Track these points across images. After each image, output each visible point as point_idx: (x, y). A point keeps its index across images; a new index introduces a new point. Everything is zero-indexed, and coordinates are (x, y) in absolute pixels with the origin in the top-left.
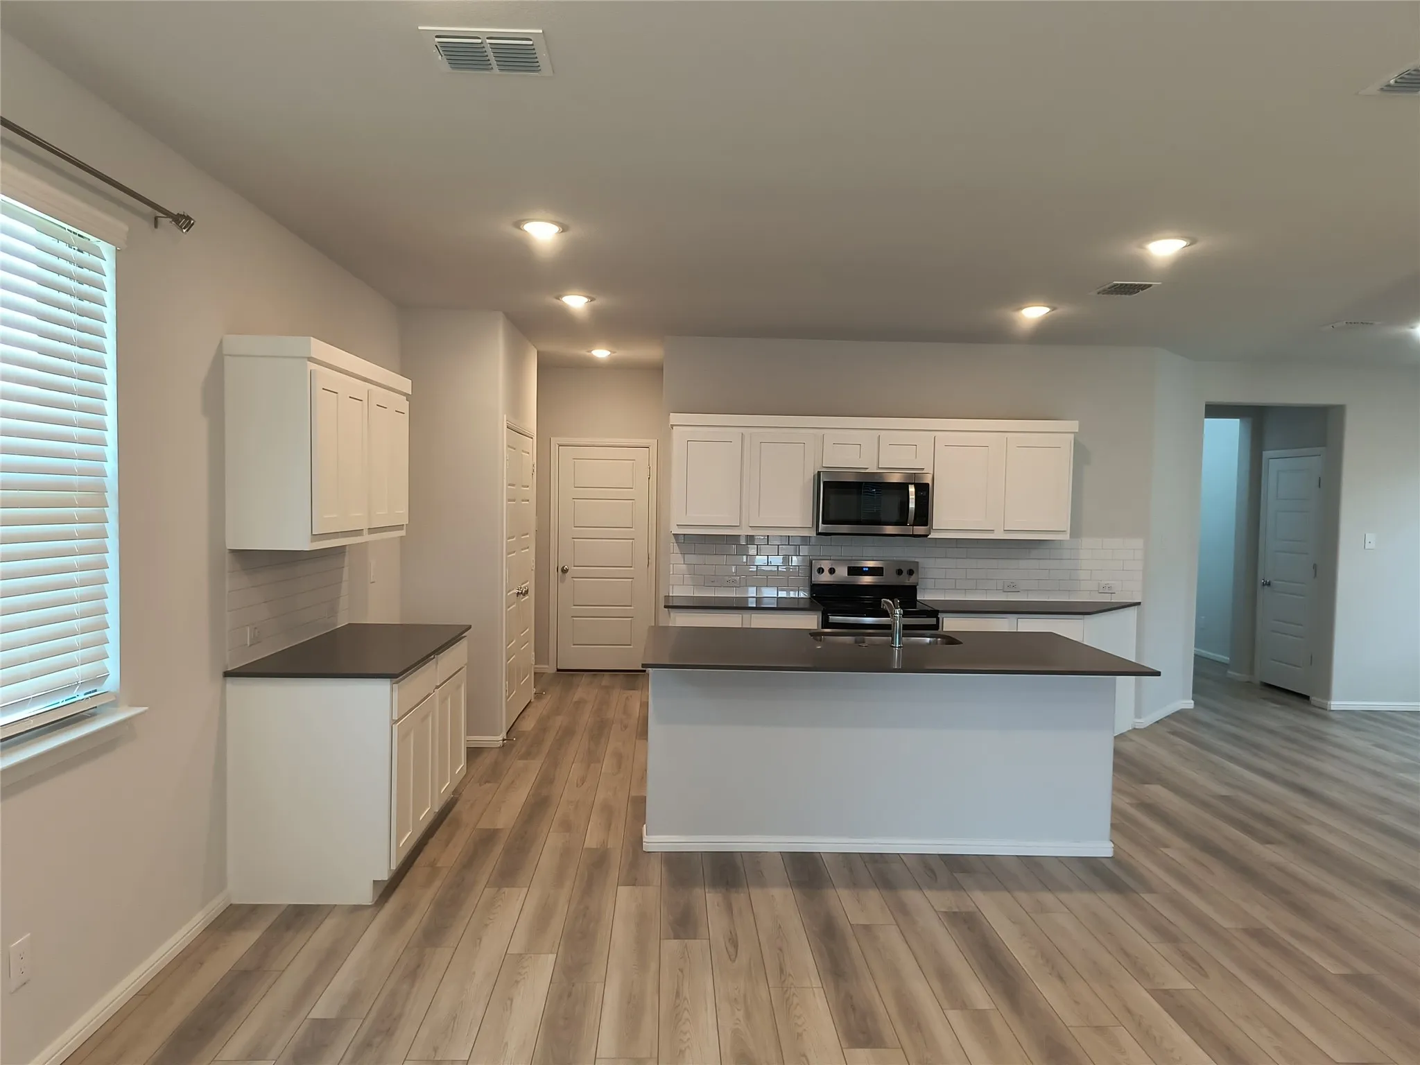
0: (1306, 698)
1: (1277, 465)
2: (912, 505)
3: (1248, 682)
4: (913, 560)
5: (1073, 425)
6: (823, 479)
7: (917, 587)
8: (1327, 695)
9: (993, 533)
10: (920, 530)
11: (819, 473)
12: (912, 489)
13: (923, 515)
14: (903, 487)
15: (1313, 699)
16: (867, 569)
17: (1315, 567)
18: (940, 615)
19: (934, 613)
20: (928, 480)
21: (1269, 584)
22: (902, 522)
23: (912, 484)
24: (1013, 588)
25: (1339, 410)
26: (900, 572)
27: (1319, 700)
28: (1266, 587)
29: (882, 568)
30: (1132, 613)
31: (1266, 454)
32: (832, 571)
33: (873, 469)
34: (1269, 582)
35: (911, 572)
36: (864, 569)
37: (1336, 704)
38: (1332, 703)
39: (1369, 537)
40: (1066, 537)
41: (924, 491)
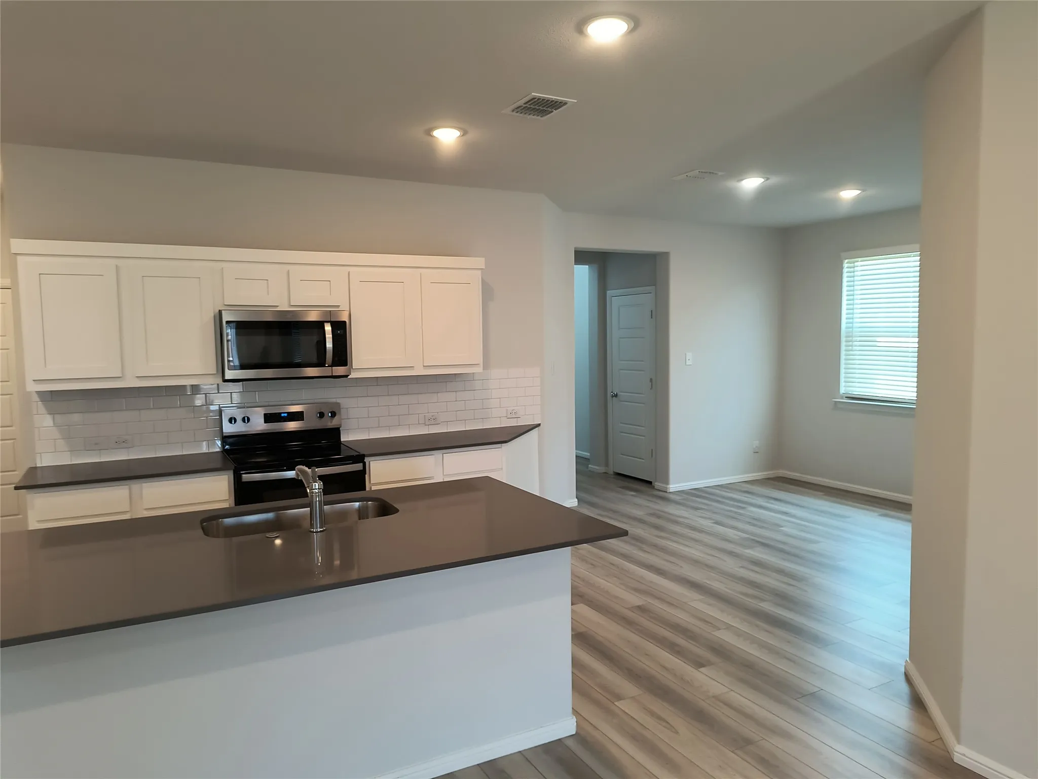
0: (650, 483)
1: (617, 301)
2: (329, 345)
3: (605, 473)
4: (334, 400)
5: (480, 262)
6: (226, 318)
7: (340, 429)
8: (666, 481)
9: (413, 370)
10: (339, 370)
11: (220, 312)
12: (328, 328)
13: (342, 356)
14: (320, 325)
15: (657, 484)
16: (286, 415)
17: (651, 380)
18: (367, 460)
19: (360, 458)
20: (344, 318)
21: (616, 396)
22: (321, 363)
23: (327, 322)
24: (434, 421)
25: (665, 256)
26: (322, 415)
27: (660, 484)
28: (614, 398)
29: (302, 412)
30: (534, 433)
31: (609, 293)
32: (246, 420)
33: (285, 307)
34: (617, 394)
35: (334, 414)
36: (283, 415)
37: (673, 487)
38: (671, 486)
39: (689, 356)
40: (479, 370)
41: (341, 329)
